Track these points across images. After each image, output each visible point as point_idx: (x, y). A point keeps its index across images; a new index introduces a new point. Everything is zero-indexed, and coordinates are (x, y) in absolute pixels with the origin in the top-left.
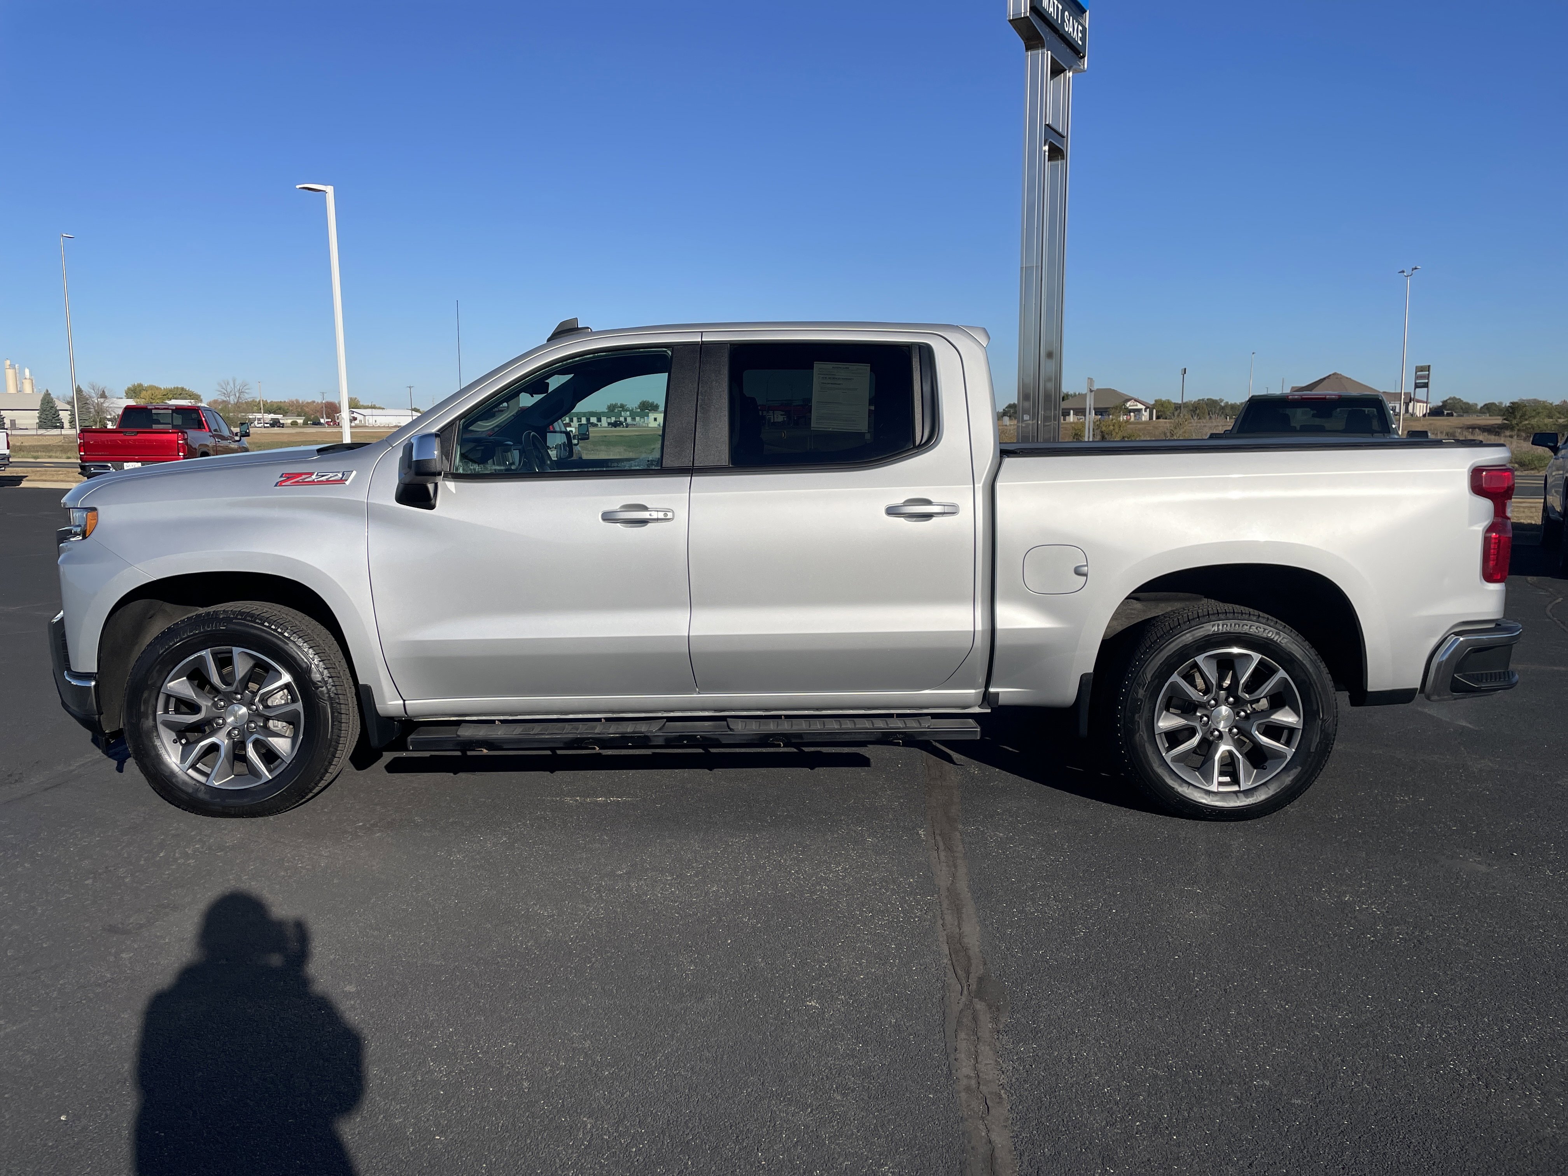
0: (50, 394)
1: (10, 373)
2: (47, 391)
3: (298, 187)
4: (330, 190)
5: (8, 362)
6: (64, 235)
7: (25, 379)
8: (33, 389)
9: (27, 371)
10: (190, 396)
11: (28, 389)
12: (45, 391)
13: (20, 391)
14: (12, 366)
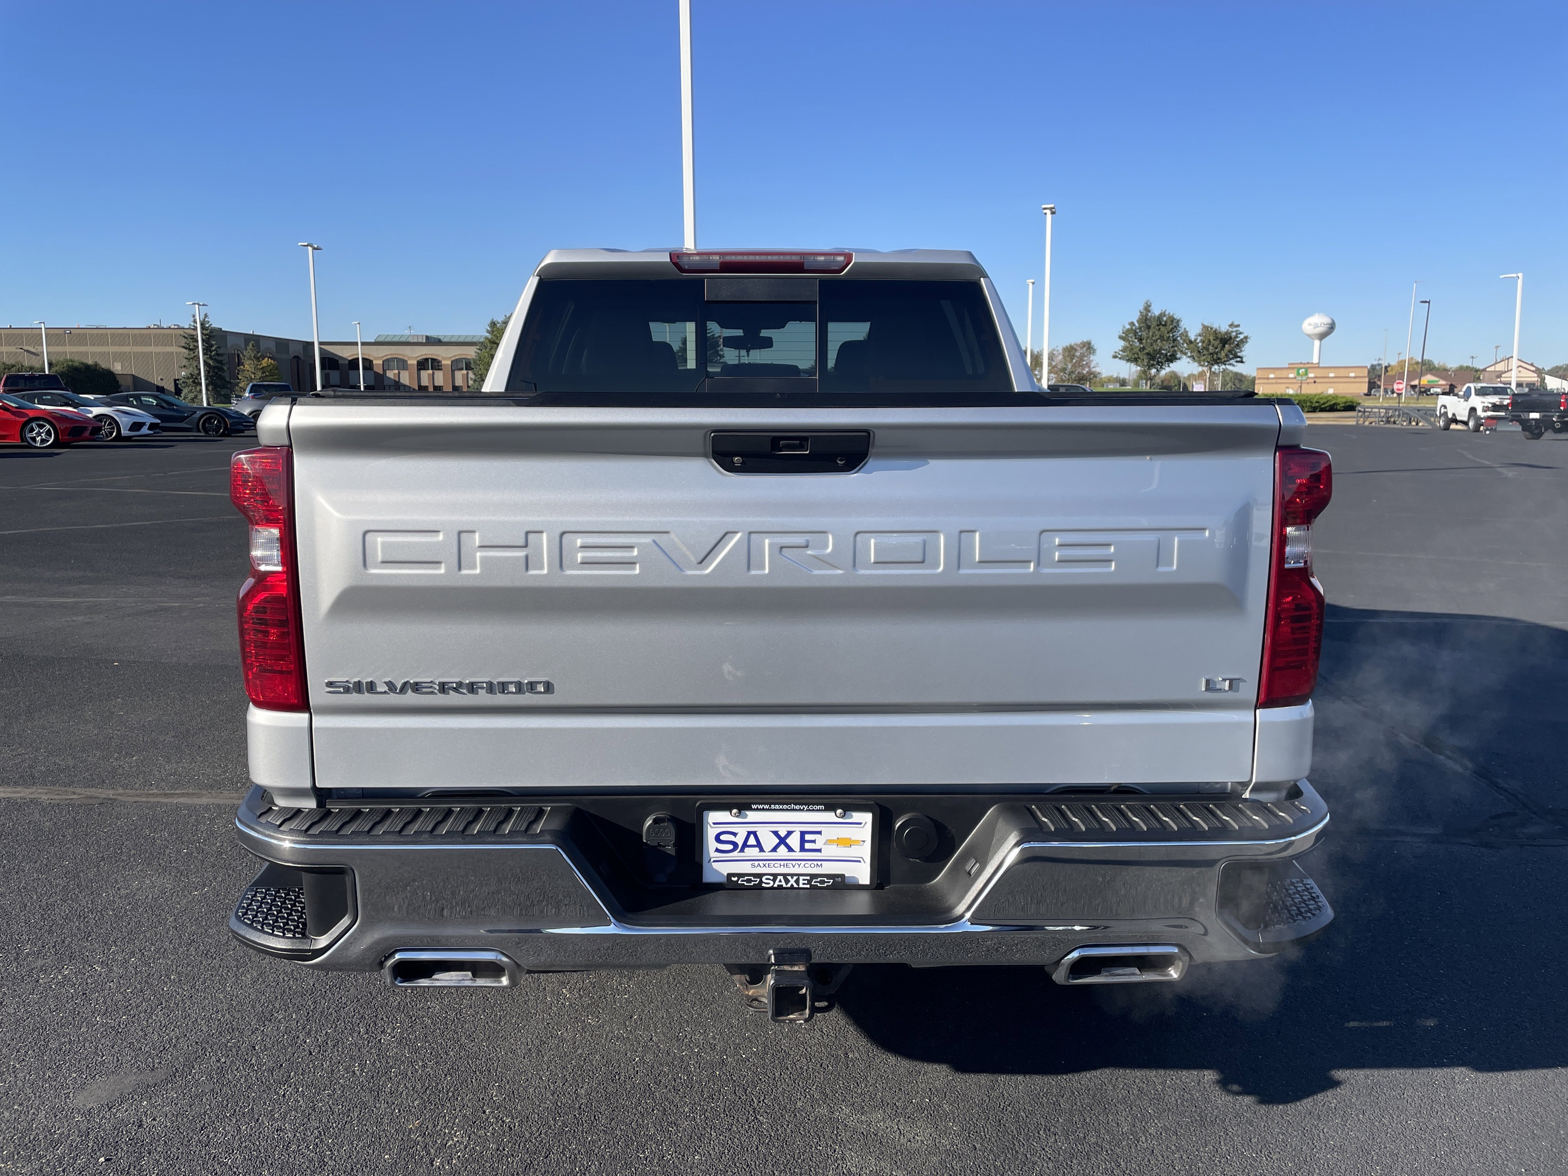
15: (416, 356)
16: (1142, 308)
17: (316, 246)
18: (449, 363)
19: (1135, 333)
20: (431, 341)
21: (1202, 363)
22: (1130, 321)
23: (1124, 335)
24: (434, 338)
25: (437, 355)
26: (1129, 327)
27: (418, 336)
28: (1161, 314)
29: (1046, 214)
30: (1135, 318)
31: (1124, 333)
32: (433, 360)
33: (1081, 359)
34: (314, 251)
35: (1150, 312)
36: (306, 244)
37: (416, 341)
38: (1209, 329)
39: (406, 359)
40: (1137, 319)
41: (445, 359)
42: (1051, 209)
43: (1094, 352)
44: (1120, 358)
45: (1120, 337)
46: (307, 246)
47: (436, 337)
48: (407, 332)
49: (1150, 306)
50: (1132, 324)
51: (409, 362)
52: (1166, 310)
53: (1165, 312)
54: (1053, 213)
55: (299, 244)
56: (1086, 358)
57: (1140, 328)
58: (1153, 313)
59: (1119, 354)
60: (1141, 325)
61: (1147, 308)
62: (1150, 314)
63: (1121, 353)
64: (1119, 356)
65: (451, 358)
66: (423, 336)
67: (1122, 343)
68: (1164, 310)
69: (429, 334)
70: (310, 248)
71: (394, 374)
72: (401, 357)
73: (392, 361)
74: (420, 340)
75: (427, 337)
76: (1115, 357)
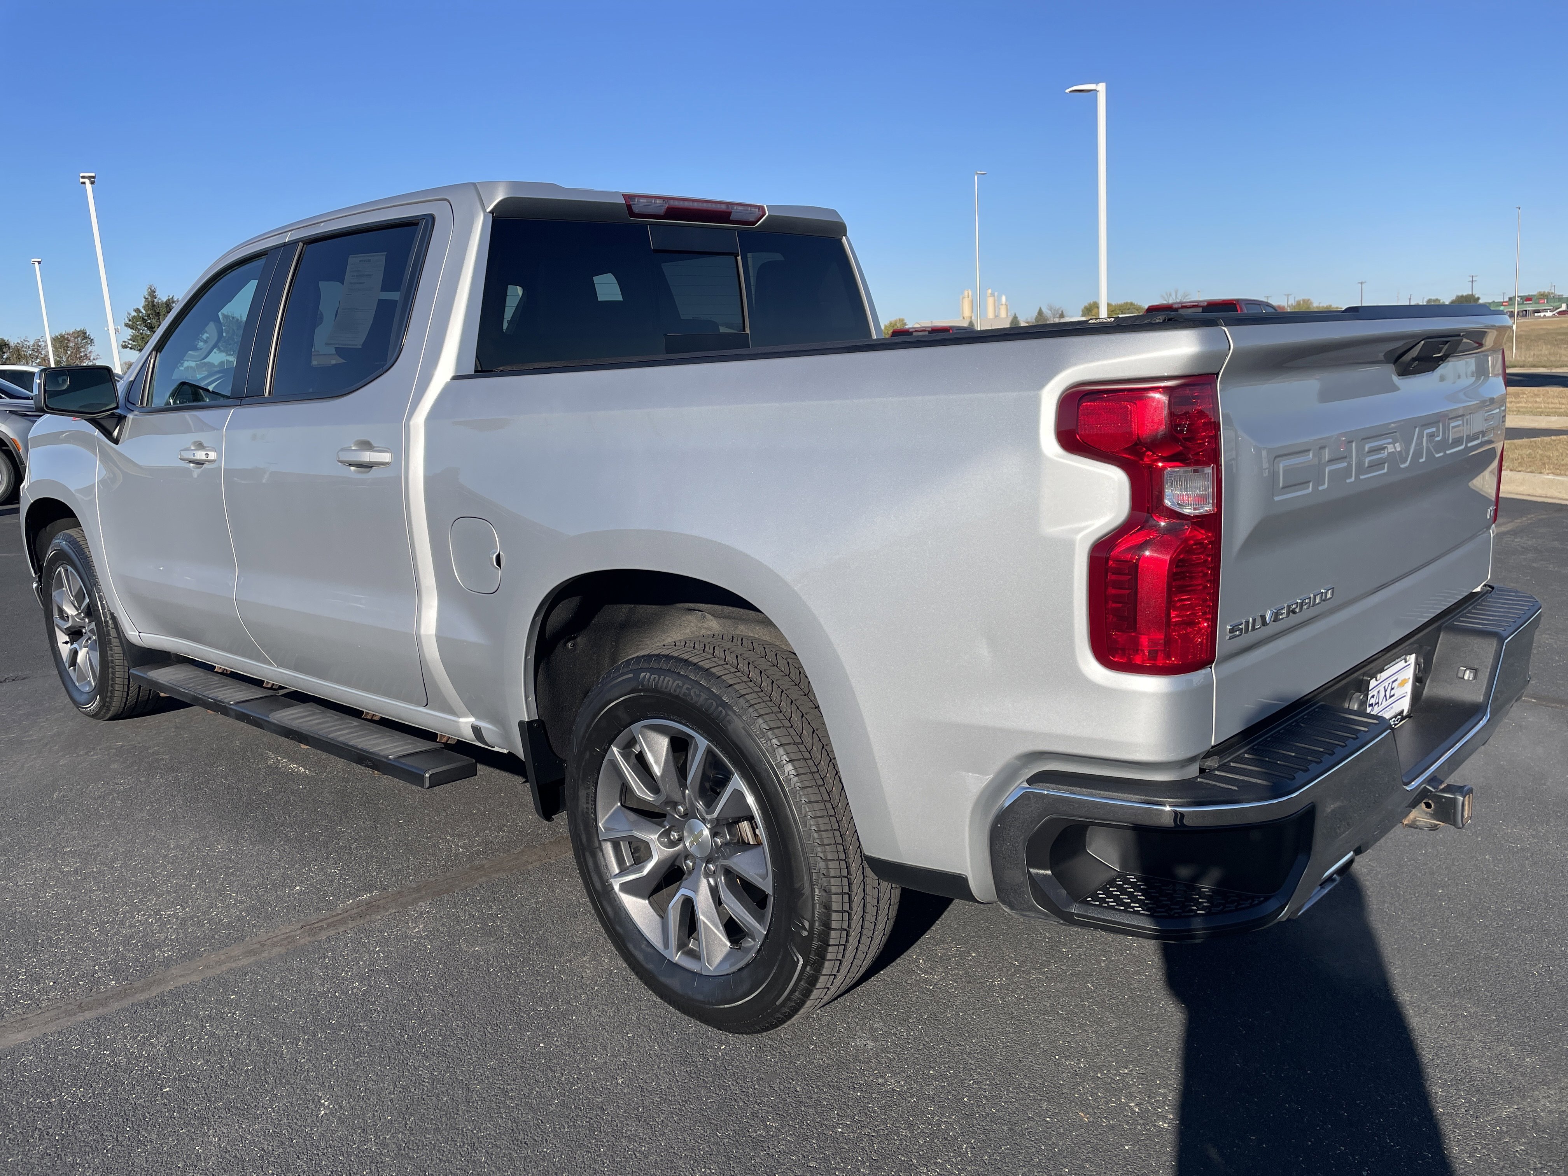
0: (1017, 317)
1: (990, 301)
2: (1015, 314)
3: (1067, 91)
4: (1101, 88)
5: (990, 291)
6: (979, 172)
7: (1002, 305)
8: (1007, 313)
9: (1004, 299)
10: (1137, 310)
11: (1003, 314)
12: (1013, 315)
13: (997, 316)
14: (993, 295)
16: (146, 294)
19: (144, 321)
21: (229, 353)
22: (135, 308)
23: (131, 323)
26: (136, 314)
28: (169, 300)
29: (84, 183)
30: (141, 304)
31: (130, 321)
33: (78, 349)
35: (155, 298)
38: (231, 319)
40: (143, 305)
42: (89, 178)
43: (91, 342)
44: (131, 348)
45: (127, 325)
49: (155, 292)
50: (137, 310)
52: (173, 296)
53: (172, 298)
54: (92, 183)
56: (82, 350)
57: (148, 315)
58: (159, 299)
59: (129, 344)
60: (149, 312)
61: (152, 293)
62: (156, 300)
63: (130, 342)
64: (130, 346)
67: (129, 332)
68: (171, 297)
76: (125, 347)
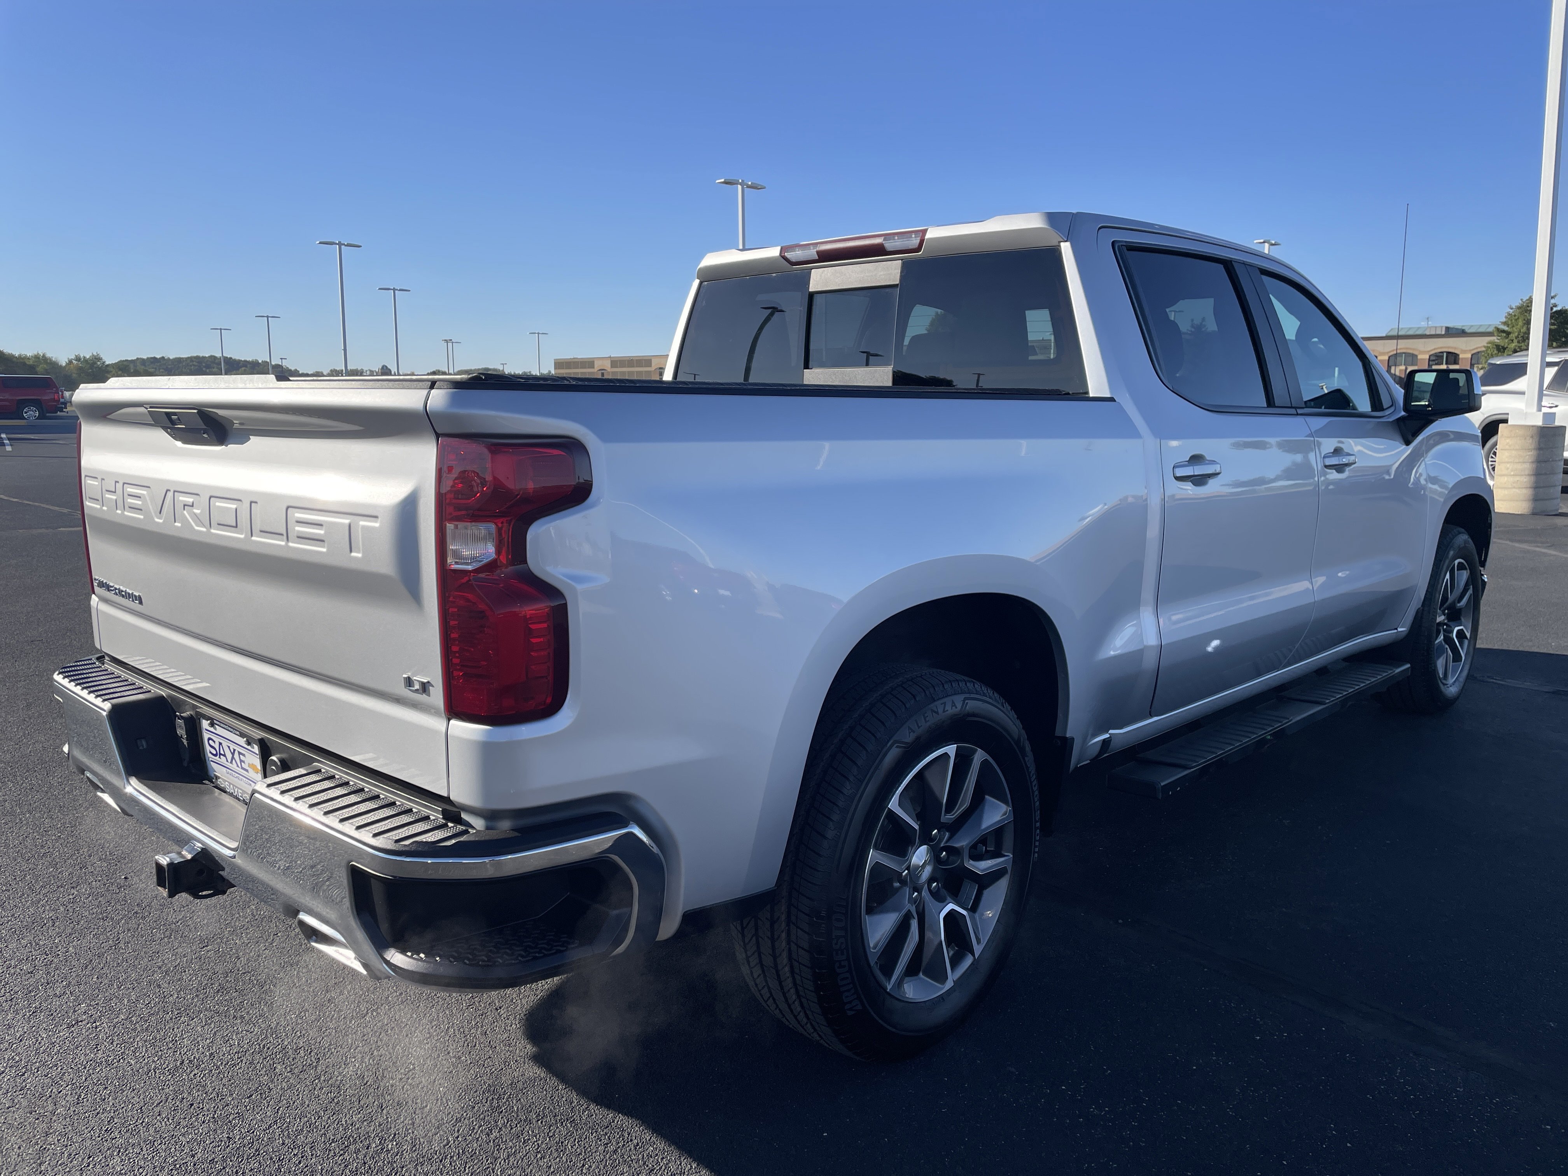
15: (1429, 349)
17: (1273, 242)
18: (1470, 356)
20: (1451, 333)
24: (1457, 329)
25: (1455, 348)
27: (1436, 327)
32: (1448, 353)
34: (1271, 247)
36: (1262, 241)
37: (1433, 333)
39: (1415, 353)
41: (1464, 352)
46: (1264, 242)
47: (1460, 327)
48: (1423, 324)
51: (1419, 357)
55: (1255, 241)
65: (1471, 350)
66: (1442, 327)
69: (1450, 325)
70: (1267, 245)
71: (1400, 371)
72: (1411, 351)
73: (1399, 356)
74: (1438, 332)
75: (1447, 329)
